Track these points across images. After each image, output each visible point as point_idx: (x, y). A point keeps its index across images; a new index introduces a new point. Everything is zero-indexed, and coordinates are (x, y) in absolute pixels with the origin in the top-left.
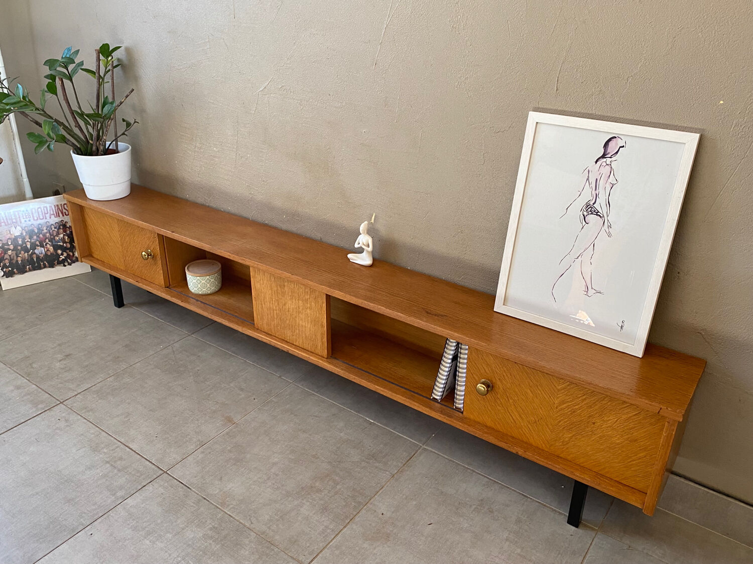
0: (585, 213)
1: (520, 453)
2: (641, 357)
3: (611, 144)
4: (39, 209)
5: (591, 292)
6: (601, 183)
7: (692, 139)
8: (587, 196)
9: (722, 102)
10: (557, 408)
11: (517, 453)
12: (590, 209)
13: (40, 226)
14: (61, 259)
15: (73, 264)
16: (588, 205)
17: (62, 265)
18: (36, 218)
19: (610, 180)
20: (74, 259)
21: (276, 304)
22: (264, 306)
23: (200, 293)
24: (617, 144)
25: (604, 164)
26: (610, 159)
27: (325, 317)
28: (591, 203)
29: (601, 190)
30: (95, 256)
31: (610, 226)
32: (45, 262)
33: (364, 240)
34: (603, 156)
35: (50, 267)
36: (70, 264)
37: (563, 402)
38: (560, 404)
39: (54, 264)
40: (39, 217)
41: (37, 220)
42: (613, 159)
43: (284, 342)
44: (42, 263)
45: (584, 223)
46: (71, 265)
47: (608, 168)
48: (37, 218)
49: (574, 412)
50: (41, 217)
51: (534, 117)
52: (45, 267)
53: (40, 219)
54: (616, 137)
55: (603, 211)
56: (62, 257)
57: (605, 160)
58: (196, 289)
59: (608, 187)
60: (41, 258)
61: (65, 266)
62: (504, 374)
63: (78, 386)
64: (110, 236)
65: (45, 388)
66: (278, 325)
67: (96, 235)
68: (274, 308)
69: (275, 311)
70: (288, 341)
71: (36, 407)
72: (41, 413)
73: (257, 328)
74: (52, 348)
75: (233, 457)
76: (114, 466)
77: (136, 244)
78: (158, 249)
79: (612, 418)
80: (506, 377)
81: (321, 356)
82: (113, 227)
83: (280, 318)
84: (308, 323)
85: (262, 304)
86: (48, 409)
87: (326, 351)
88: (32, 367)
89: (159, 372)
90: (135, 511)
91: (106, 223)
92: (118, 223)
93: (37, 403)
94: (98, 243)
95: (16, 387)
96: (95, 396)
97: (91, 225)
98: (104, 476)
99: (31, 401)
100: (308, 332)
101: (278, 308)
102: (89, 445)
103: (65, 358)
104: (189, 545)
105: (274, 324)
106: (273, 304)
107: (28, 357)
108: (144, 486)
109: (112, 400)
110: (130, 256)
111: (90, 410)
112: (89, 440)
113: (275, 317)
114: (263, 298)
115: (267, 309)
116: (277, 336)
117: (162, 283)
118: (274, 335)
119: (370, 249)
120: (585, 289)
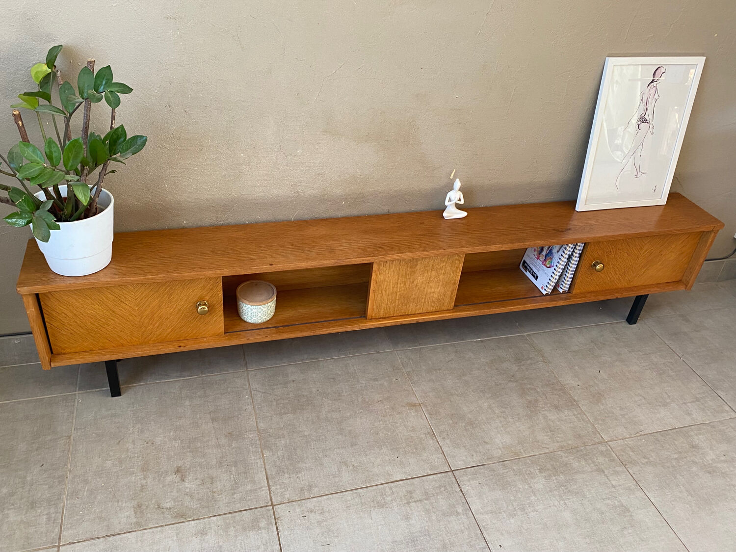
1: (619, 297)
2: (665, 204)
3: (657, 72)
5: (639, 174)
6: (650, 100)
7: (701, 61)
8: (641, 111)
9: (716, 35)
10: (641, 256)
12: (643, 120)
16: (641, 117)
19: (655, 98)
21: (402, 285)
22: (384, 294)
24: (661, 71)
25: (653, 87)
26: (656, 83)
27: (460, 274)
28: (643, 115)
29: (649, 105)
31: (653, 128)
34: (652, 82)
37: (647, 250)
38: (644, 253)
42: (658, 82)
43: (405, 317)
45: (638, 130)
47: (655, 89)
49: (652, 253)
51: (609, 62)
54: (660, 67)
55: (650, 118)
57: (653, 83)
59: (654, 102)
62: (612, 250)
63: (254, 482)
64: (113, 312)
65: (228, 510)
66: (399, 305)
67: (76, 322)
68: (398, 290)
69: (398, 293)
70: (410, 313)
71: (260, 528)
72: (277, 528)
73: (370, 318)
74: (145, 479)
75: (464, 424)
76: (418, 501)
77: (173, 303)
78: (220, 295)
79: (673, 246)
80: (612, 252)
81: (447, 310)
82: (122, 298)
83: (404, 297)
84: (438, 287)
85: (382, 293)
86: (275, 520)
87: (454, 303)
88: (167, 509)
89: (291, 416)
90: (489, 509)
91: (105, 299)
92: (136, 289)
93: (254, 525)
94: (81, 330)
95: (197, 535)
96: (286, 475)
97: (65, 312)
98: (428, 512)
99: (244, 529)
100: (435, 297)
101: (403, 289)
102: (370, 507)
103: (180, 475)
104: (550, 491)
105: (395, 306)
106: (397, 287)
107: (139, 506)
108: (461, 491)
109: (307, 465)
110: (156, 323)
111: (310, 487)
112: (362, 504)
113: (397, 298)
114: (385, 287)
115: (388, 295)
116: (395, 315)
117: (220, 331)
118: (392, 315)
119: (462, 202)
120: (635, 174)
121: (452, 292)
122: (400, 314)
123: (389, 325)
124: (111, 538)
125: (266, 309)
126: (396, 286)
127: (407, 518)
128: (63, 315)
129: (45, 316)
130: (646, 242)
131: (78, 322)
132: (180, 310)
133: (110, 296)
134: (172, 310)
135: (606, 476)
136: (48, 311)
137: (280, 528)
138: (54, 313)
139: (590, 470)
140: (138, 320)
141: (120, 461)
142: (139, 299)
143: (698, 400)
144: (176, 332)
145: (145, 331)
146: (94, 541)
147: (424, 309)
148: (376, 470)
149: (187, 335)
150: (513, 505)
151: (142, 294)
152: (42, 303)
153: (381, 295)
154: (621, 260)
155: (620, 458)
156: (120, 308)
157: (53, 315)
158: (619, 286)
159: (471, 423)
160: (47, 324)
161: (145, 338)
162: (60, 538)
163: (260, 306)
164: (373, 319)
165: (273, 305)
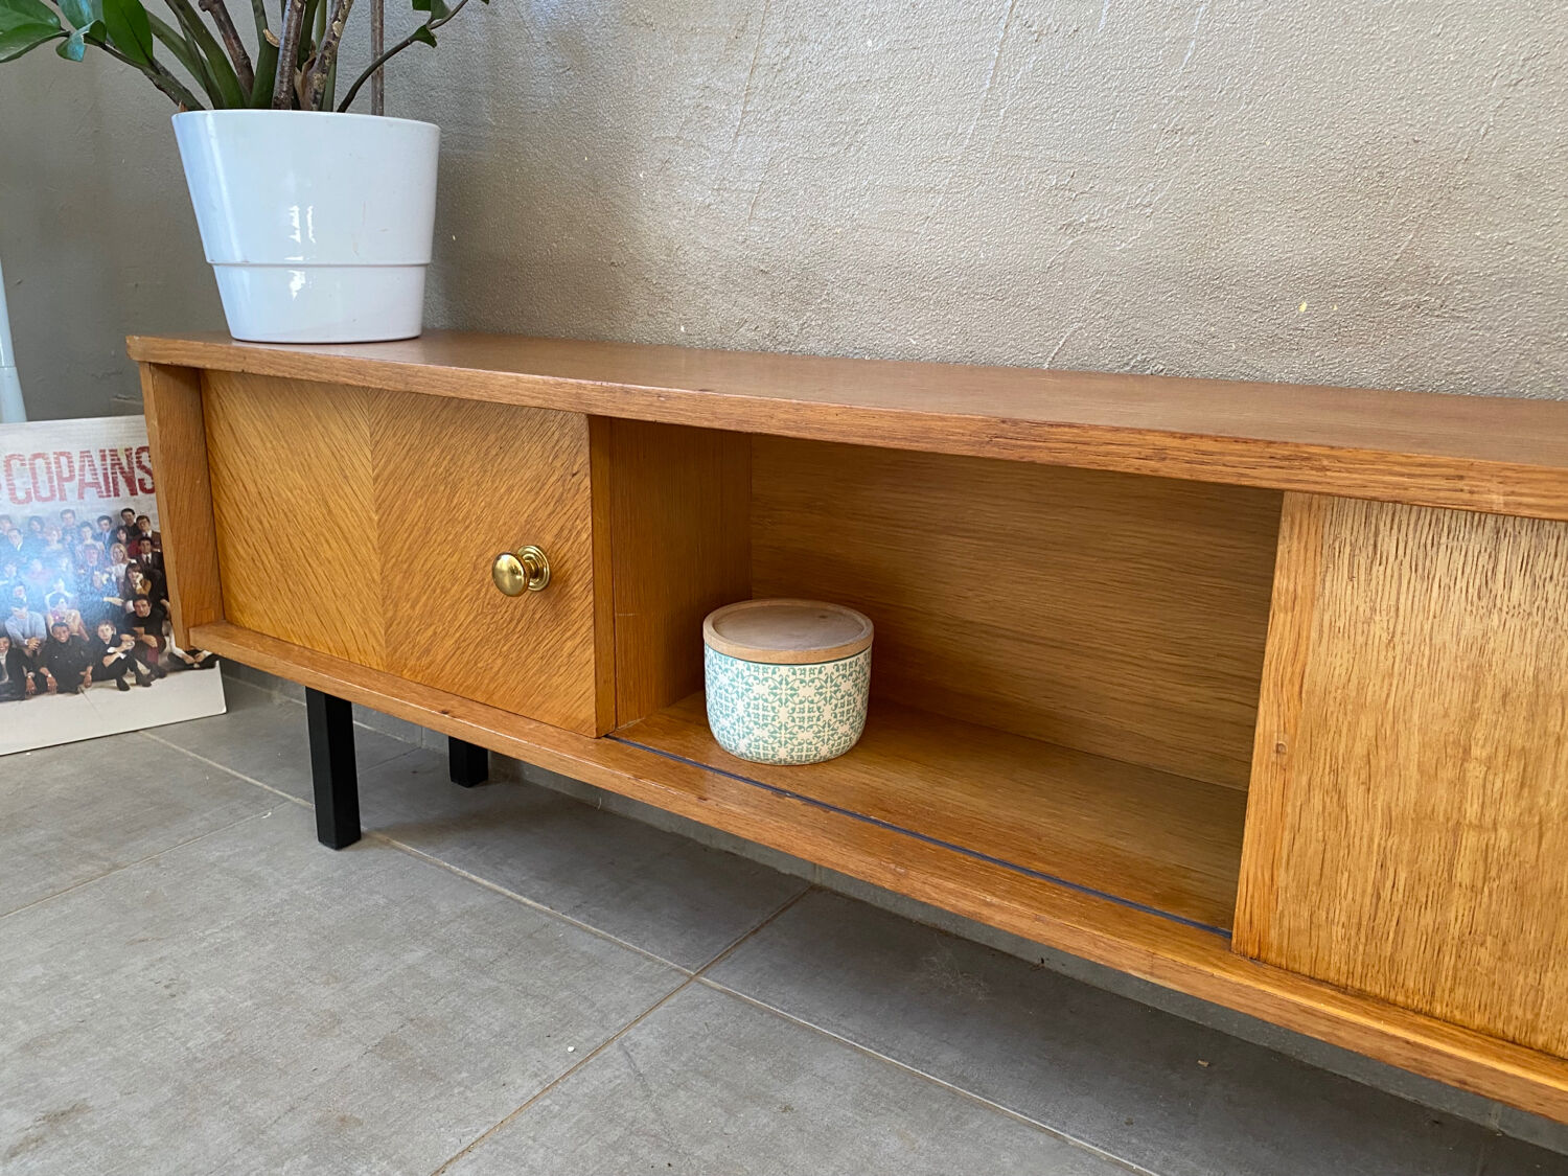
4: (40, 462)
13: (36, 525)
14: (109, 661)
15: (157, 683)
17: (114, 683)
18: (21, 495)
20: (163, 660)
23: (783, 754)
30: (248, 621)
32: (44, 670)
35: (60, 691)
36: (144, 682)
39: (82, 680)
40: (36, 492)
41: (28, 499)
44: (31, 675)
46: (148, 685)
48: (28, 494)
50: (45, 493)
52: (42, 688)
53: (40, 499)
56: (117, 653)
58: (765, 733)
60: (27, 653)
61: (123, 687)
64: (330, 513)
67: (261, 520)
68: (1472, 810)
69: (1470, 840)
73: (1253, 950)
77: (457, 529)
78: (583, 536)
83: (1518, 888)
85: (1339, 792)
91: (312, 454)
94: (270, 555)
97: (243, 477)
101: (1509, 811)
106: (1462, 779)
110: (418, 597)
113: (1463, 875)
114: (1360, 749)
115: (1389, 826)
116: (1438, 1010)
117: (582, 716)
118: (1417, 1001)
122: (1479, 1020)
123: (1367, 1045)
126: (1448, 773)
128: (240, 485)
131: (265, 523)
138: (226, 474)
140: (376, 566)
153: (1333, 807)
156: (344, 504)
157: (224, 478)
164: (1272, 956)
165: (807, 692)
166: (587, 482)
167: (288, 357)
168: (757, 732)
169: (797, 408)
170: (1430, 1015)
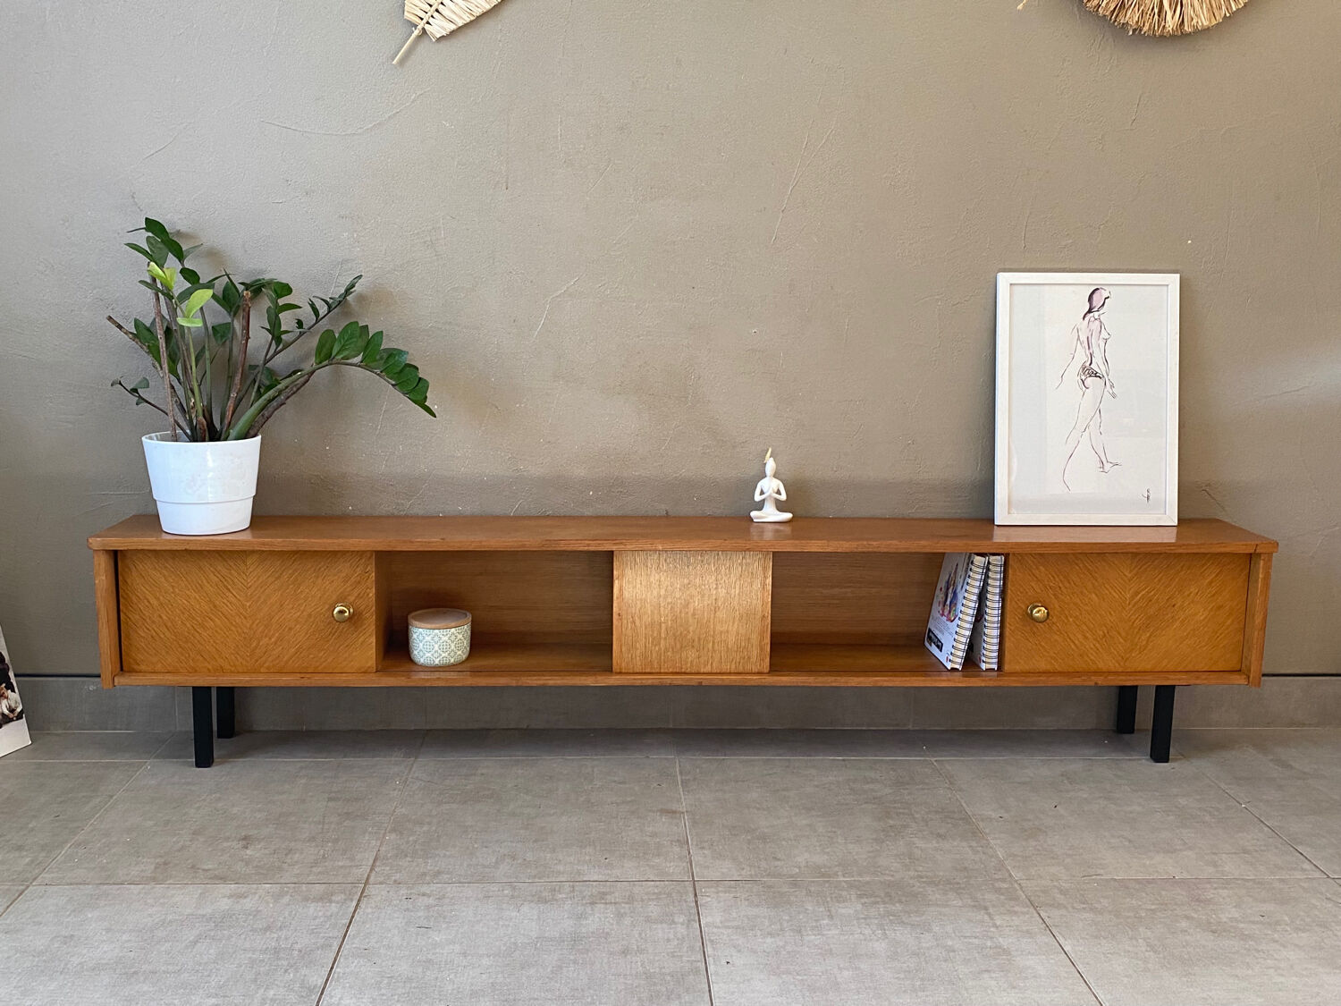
0: (1083, 378)
2: (1176, 524)
3: (1094, 296)
5: (1107, 466)
6: (1093, 341)
7: (1173, 280)
8: (1081, 357)
9: (1190, 242)
10: (1129, 604)
11: (1096, 683)
12: (1088, 371)
16: (1084, 368)
19: (1102, 337)
24: (1101, 296)
25: (1093, 319)
26: (1096, 314)
27: (770, 600)
28: (1088, 364)
29: (1095, 349)
31: (1112, 386)
33: (770, 486)
34: (1090, 311)
37: (1137, 593)
38: (1133, 597)
42: (1101, 312)
45: (1084, 388)
47: (1097, 322)
49: (1150, 601)
51: (1004, 279)
54: (1098, 289)
55: (1102, 370)
57: (1092, 314)
59: (1102, 344)
62: (1061, 585)
63: (352, 859)
64: (215, 606)
65: (295, 880)
66: (666, 650)
67: (161, 617)
68: (662, 619)
69: (663, 625)
70: (688, 671)
71: (331, 902)
72: (357, 905)
73: (618, 671)
74: (191, 841)
75: (749, 838)
76: (611, 903)
77: (300, 602)
78: (371, 595)
79: (1193, 589)
80: (1063, 588)
81: (758, 673)
82: (228, 583)
83: (674, 634)
84: (734, 623)
85: (634, 622)
86: (361, 897)
87: (768, 659)
88: (204, 870)
89: (454, 806)
90: (735, 923)
91: (205, 581)
92: (251, 570)
93: (325, 898)
94: (168, 634)
95: (230, 896)
96: (408, 859)
97: (149, 598)
98: (620, 916)
99: (306, 899)
100: (732, 639)
101: (670, 617)
102: (525, 901)
103: (244, 842)
104: (865, 919)
105: (660, 649)
107: (165, 864)
108: (696, 902)
109: (448, 853)
110: (273, 635)
111: (439, 873)
112: (513, 897)
113: (663, 635)
114: (637, 611)
115: (646, 628)
116: (662, 671)
117: (369, 665)
118: (658, 670)
119: (783, 497)
120: (1100, 465)
121: (762, 634)
122: (671, 670)
123: (649, 682)
124: (105, 886)
125: (446, 638)
126: (657, 612)
127: (581, 917)
128: (145, 601)
129: (121, 600)
130: (1130, 575)
131: (164, 617)
132: (310, 615)
133: (212, 576)
134: (299, 614)
135: (989, 914)
136: (127, 594)
137: (362, 905)
138: (134, 598)
139: (960, 904)
140: (248, 626)
141: (167, 822)
142: (253, 588)
143: (1245, 851)
144: (302, 655)
145: (256, 647)
146: (82, 887)
147: (714, 665)
148: (561, 868)
149: (318, 664)
150: (781, 924)
151: (258, 579)
152: (120, 578)
153: (633, 625)
154: (1086, 608)
155: (1032, 898)
156: (226, 602)
157: (132, 600)
158: (1101, 665)
159: (764, 838)
160: (122, 614)
161: (257, 661)
162: (35, 879)
163: (437, 631)
164: (623, 671)
165: (460, 636)
166: (374, 574)
167: (213, 541)
168: (443, 655)
169: (481, 542)
170: (660, 673)
